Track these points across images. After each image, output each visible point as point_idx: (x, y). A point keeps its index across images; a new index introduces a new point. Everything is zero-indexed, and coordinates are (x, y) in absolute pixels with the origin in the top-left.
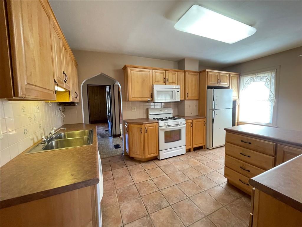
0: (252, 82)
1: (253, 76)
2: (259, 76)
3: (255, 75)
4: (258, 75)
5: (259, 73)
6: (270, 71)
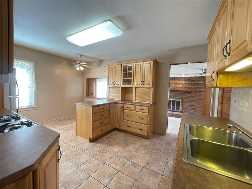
4: (17, 61)
5: (19, 60)
6: (30, 62)
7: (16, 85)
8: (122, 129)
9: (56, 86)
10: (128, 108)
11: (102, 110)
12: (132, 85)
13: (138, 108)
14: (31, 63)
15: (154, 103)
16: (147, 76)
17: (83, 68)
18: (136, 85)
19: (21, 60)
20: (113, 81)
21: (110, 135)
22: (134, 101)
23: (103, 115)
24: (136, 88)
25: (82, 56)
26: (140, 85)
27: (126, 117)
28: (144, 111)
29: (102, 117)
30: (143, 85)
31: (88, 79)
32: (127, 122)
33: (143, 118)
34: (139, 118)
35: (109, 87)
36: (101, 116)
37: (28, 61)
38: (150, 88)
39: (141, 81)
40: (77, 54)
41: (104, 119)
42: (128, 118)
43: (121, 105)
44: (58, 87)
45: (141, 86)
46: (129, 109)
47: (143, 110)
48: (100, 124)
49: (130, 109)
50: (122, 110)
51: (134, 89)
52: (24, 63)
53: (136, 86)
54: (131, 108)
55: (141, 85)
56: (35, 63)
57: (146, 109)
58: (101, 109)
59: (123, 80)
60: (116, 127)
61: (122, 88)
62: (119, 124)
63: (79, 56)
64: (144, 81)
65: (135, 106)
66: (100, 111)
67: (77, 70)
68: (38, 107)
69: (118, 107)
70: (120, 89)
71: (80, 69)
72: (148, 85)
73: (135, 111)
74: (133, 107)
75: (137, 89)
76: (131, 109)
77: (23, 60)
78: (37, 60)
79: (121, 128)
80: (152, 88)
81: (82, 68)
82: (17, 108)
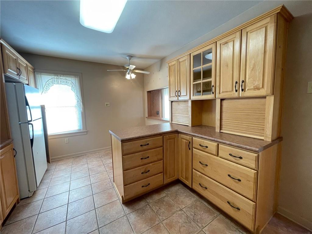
0: (55, 84)
1: (55, 77)
2: (63, 78)
3: (58, 76)
4: (61, 77)
5: (63, 75)
6: (74, 76)
7: (27, 107)
8: (191, 187)
9: (107, 105)
10: (200, 145)
11: (145, 147)
12: (213, 93)
13: (225, 150)
14: (76, 77)
15: (277, 139)
16: (254, 65)
17: (136, 76)
18: (222, 92)
19: (65, 75)
20: (176, 90)
21: (164, 195)
22: (218, 130)
23: (148, 157)
24: (222, 100)
25: (132, 57)
26: (232, 93)
27: (197, 165)
28: (241, 161)
29: (145, 161)
30: (242, 90)
31: (149, 92)
32: (200, 176)
33: (239, 180)
34: (229, 175)
35: (172, 102)
36: (142, 159)
37: (72, 76)
38: (264, 97)
39: (236, 83)
40: (124, 54)
41: (151, 164)
42: (203, 168)
43: (188, 137)
44: (109, 105)
45: (236, 95)
46: (204, 148)
47: (241, 158)
48: (141, 174)
49: (205, 150)
50: (190, 149)
51: (218, 102)
52: (67, 78)
53: (222, 96)
54: (207, 147)
55: (236, 91)
56: (80, 77)
57: (250, 158)
58: (141, 146)
59: (193, 84)
60: (179, 178)
61: (194, 102)
62: (184, 174)
63: (128, 58)
64: (243, 82)
65: (218, 144)
66: (141, 148)
67: (126, 79)
68: (87, 132)
69: (181, 141)
70: (190, 104)
71: (131, 77)
72: (258, 89)
73: (218, 155)
74: (212, 146)
75: (225, 103)
76: (207, 150)
77: (68, 75)
78: (82, 73)
79: (188, 183)
80: (272, 98)
81: (133, 76)
82: (32, 138)
